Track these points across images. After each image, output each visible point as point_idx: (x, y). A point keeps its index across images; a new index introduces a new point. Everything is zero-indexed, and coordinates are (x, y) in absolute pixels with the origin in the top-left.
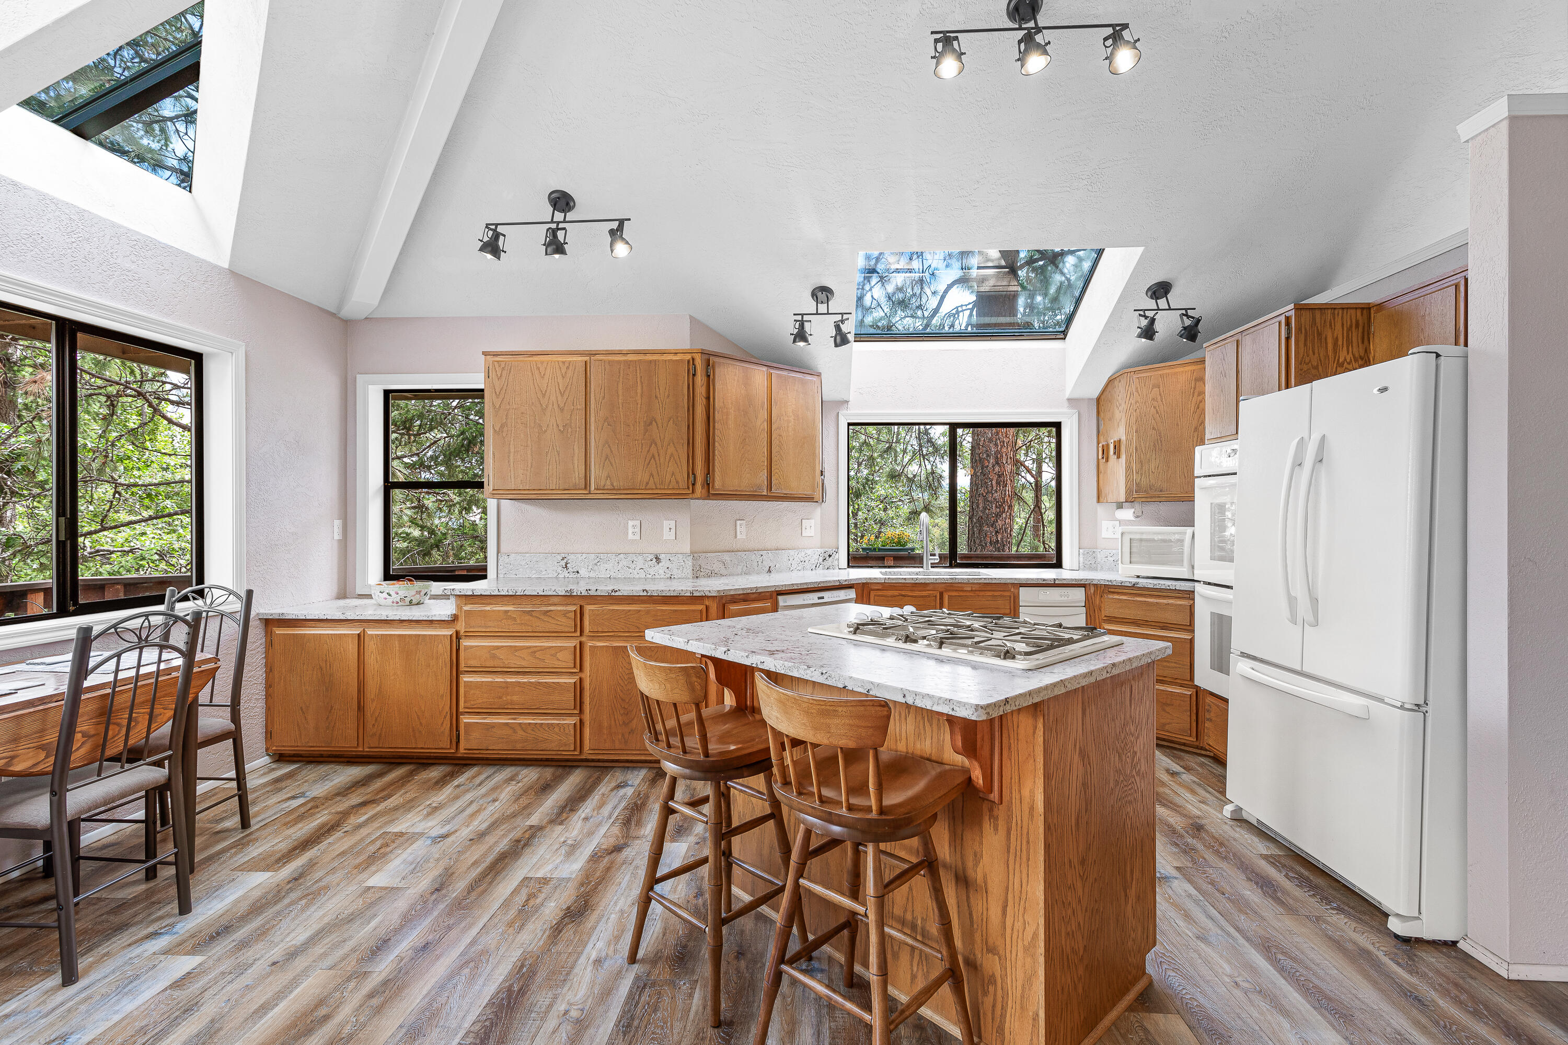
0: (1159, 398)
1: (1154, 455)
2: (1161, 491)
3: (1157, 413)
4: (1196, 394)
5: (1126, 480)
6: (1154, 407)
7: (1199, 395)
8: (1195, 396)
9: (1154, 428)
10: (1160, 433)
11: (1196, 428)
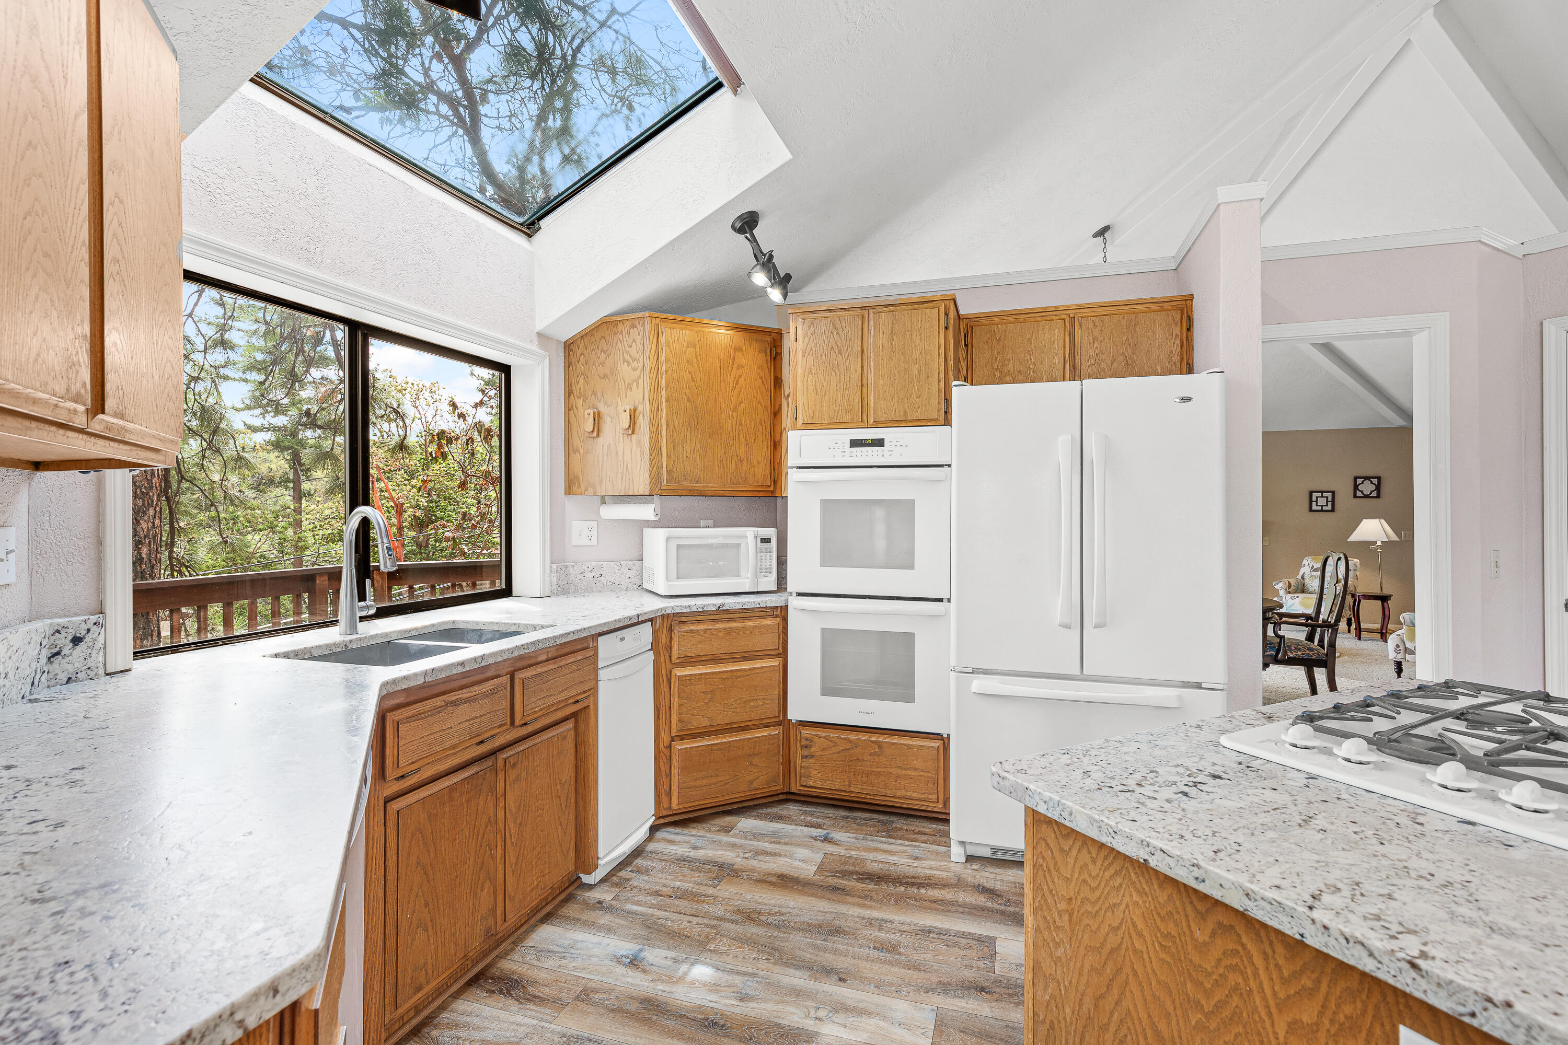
0: (695, 361)
1: (689, 435)
2: (697, 482)
3: (693, 381)
4: (735, 366)
5: (651, 464)
6: (690, 373)
7: (738, 369)
8: (735, 369)
9: (689, 400)
10: (696, 407)
11: (735, 408)
